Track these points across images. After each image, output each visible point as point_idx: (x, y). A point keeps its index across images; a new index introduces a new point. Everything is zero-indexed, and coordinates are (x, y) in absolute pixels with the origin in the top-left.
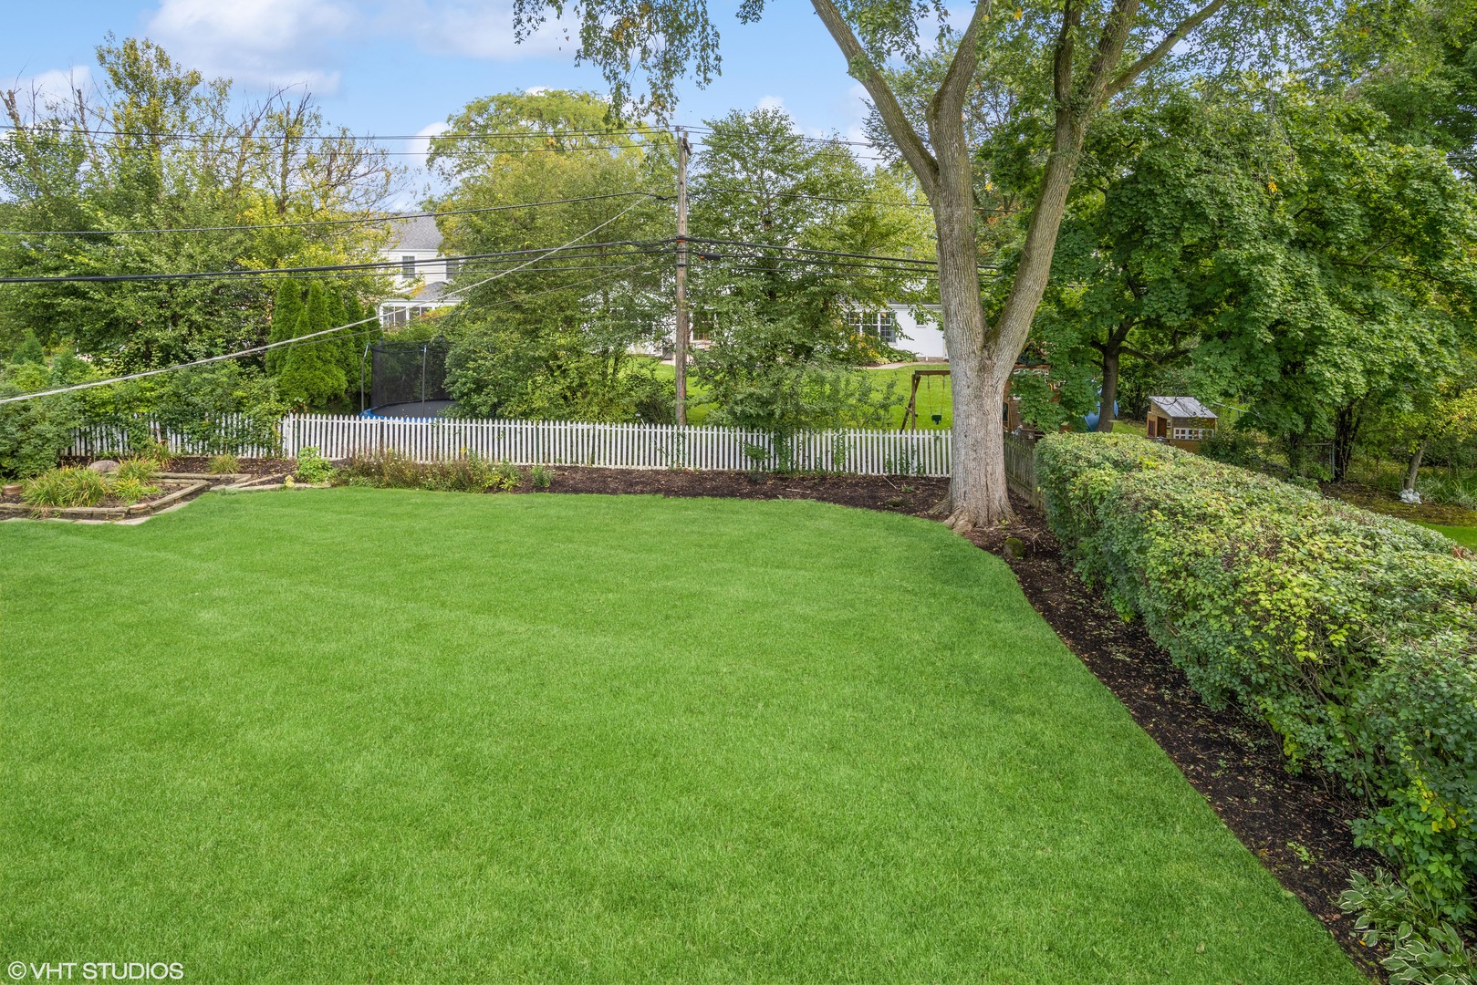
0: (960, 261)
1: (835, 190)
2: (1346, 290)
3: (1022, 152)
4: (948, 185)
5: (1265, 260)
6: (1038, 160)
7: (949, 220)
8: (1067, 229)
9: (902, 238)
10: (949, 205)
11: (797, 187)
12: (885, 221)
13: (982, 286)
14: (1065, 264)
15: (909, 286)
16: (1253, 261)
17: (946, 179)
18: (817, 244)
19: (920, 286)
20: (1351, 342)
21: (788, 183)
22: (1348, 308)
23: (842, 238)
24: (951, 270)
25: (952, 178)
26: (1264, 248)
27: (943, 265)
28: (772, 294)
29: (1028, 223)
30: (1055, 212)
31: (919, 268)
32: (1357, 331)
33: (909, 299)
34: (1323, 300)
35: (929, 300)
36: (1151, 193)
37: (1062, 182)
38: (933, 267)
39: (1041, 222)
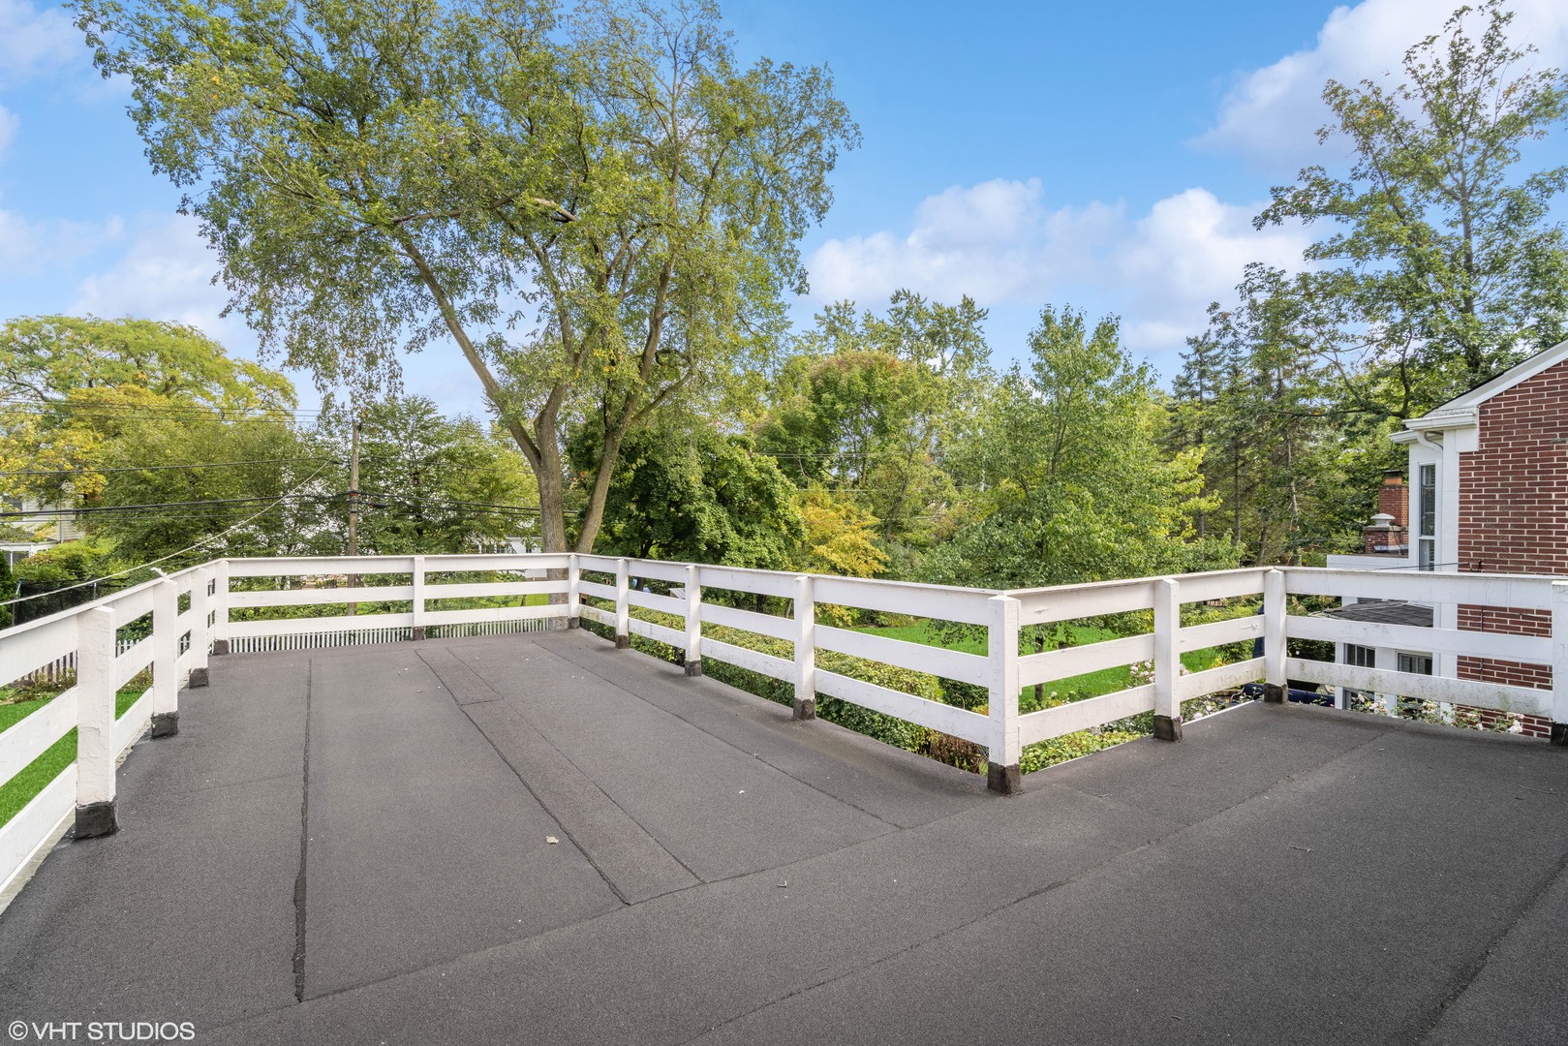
0: (553, 511)
1: (472, 460)
2: (741, 524)
3: (590, 449)
4: (546, 467)
5: (702, 510)
6: (597, 453)
7: (547, 487)
8: (612, 491)
9: (516, 492)
10: (547, 478)
11: (438, 454)
12: (506, 481)
13: (567, 524)
14: (613, 510)
15: (522, 524)
16: (696, 510)
17: (545, 463)
18: (458, 497)
19: (528, 524)
20: (739, 549)
21: (432, 451)
22: (739, 531)
23: (475, 492)
24: (547, 516)
25: (549, 463)
26: (703, 504)
27: (543, 513)
28: (420, 532)
29: (591, 490)
30: (605, 483)
31: (528, 513)
32: (742, 544)
33: (521, 533)
34: (728, 527)
35: (535, 534)
36: (654, 476)
37: (610, 466)
38: (538, 512)
39: (598, 490)
